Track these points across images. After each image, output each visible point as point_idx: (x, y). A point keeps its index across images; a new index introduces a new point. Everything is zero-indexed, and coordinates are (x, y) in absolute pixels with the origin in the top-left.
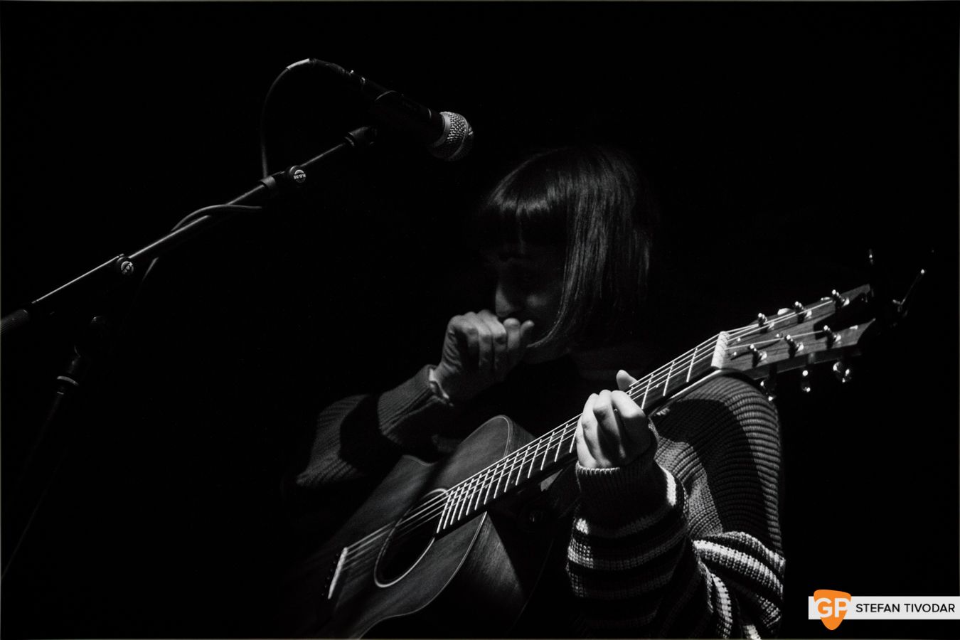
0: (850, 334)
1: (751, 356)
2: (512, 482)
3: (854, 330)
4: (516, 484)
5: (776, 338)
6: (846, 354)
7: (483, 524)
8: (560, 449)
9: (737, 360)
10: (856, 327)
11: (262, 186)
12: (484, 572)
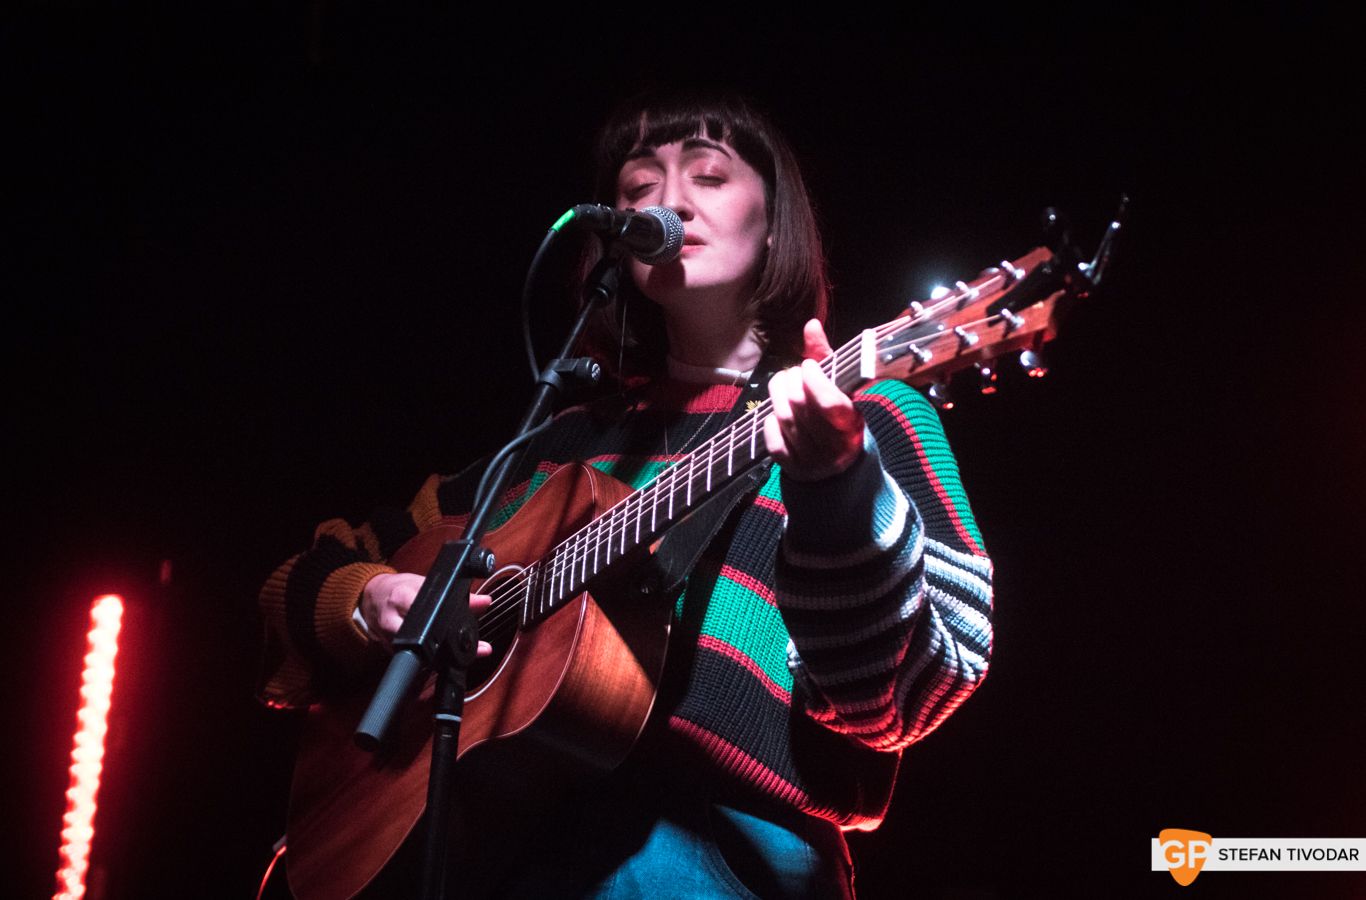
0: (1036, 315)
1: (910, 357)
2: (615, 550)
3: (1039, 309)
4: (622, 552)
5: (939, 331)
6: (1035, 340)
7: (586, 608)
8: (674, 502)
9: (893, 364)
10: (1040, 305)
11: (547, 387)
12: (598, 667)
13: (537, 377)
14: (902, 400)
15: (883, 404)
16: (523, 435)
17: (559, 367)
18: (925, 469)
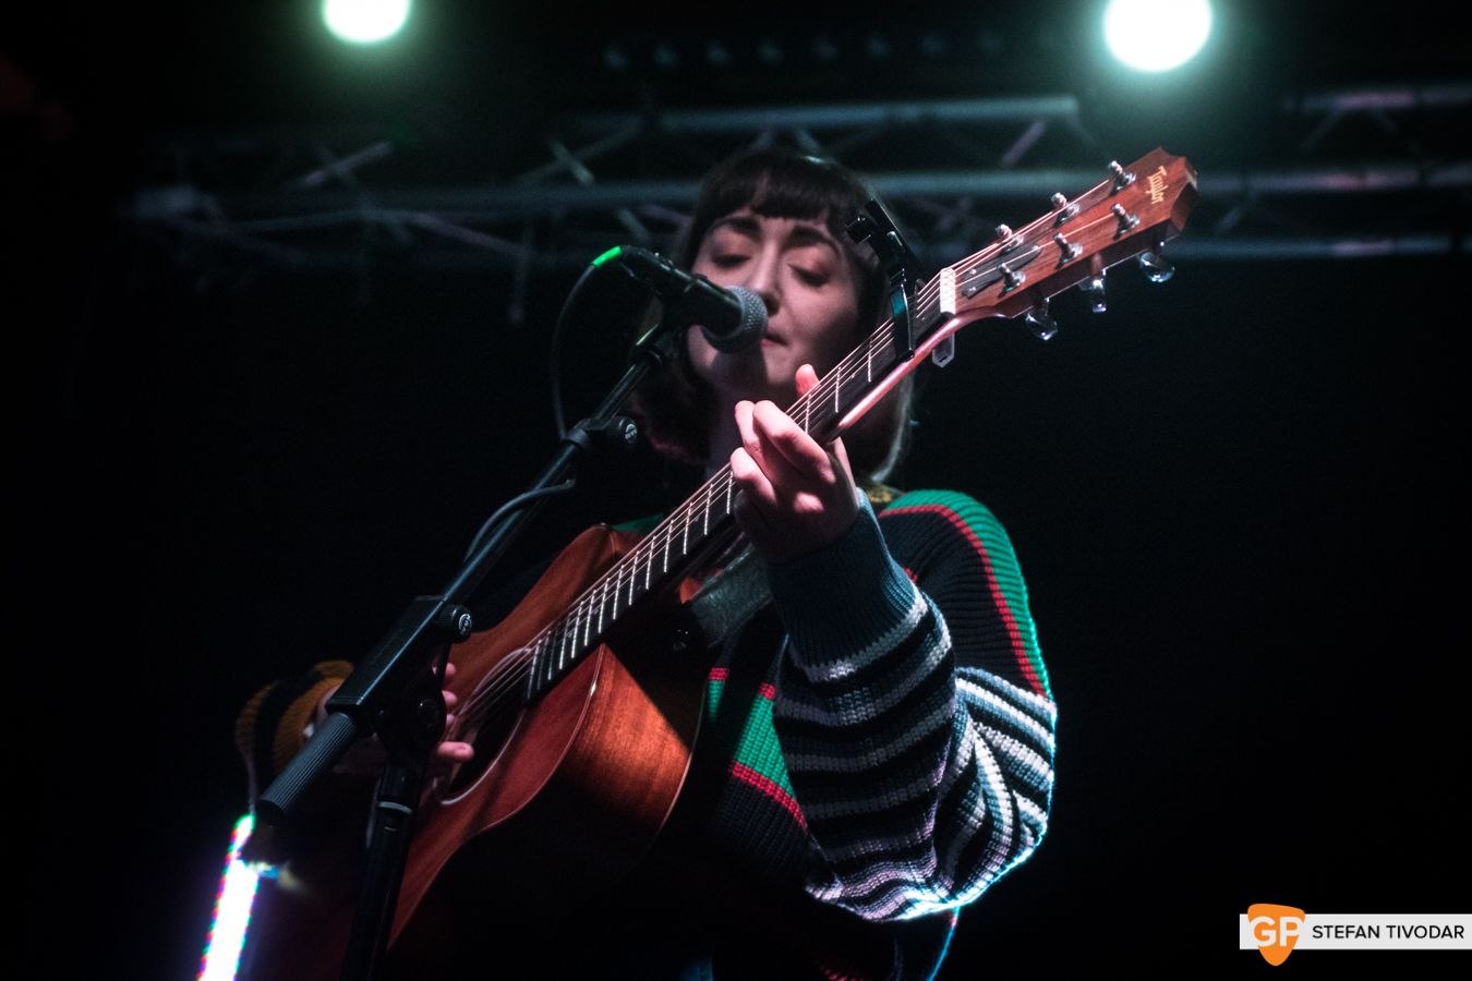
8: (709, 517)
9: (979, 295)
11: (571, 448)
13: (563, 435)
14: (967, 511)
15: (945, 514)
16: (535, 491)
17: (589, 426)
18: (992, 587)
